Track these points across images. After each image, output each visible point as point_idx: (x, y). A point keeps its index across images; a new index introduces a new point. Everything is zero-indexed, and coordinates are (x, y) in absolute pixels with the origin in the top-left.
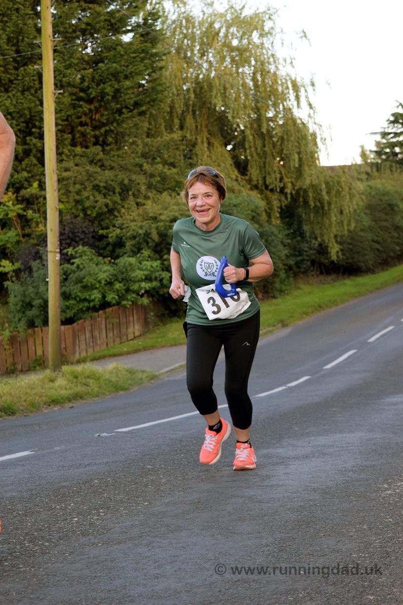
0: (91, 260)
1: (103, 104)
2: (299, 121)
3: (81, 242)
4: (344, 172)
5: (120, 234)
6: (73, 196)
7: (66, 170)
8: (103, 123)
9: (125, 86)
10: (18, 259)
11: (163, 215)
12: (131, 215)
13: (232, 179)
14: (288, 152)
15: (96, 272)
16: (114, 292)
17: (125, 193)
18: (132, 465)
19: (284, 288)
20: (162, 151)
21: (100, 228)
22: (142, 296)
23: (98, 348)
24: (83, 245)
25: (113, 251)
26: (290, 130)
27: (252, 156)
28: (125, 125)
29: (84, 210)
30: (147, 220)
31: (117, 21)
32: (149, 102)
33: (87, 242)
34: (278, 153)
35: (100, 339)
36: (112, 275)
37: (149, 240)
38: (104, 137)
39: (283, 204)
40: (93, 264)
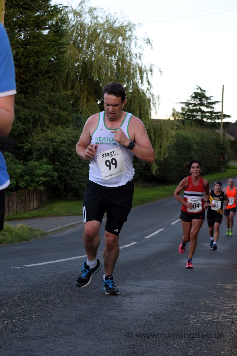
0: (12, 161)
1: (27, 69)
2: (141, 91)
4: (164, 124)
5: (30, 147)
8: (27, 81)
9: (42, 60)
11: (57, 138)
12: (38, 137)
14: (133, 109)
15: (15, 168)
16: (24, 181)
17: (36, 123)
18: (37, 289)
20: (60, 101)
21: (19, 142)
22: (40, 185)
23: (11, 213)
24: (7, 152)
25: (25, 157)
26: (136, 96)
28: (39, 83)
30: (47, 140)
31: (41, 22)
32: (55, 71)
33: (10, 150)
34: (127, 109)
35: (13, 208)
36: (23, 171)
37: (48, 153)
38: (26, 89)
40: (13, 163)
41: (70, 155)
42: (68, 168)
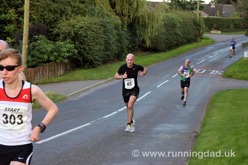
3: (41, 34)
5: (58, 31)
6: (40, 13)
7: (38, 1)
10: (14, 38)
11: (77, 25)
12: (64, 24)
13: (108, 10)
14: (132, 1)
15: (47, 47)
16: (53, 56)
17: (62, 13)
21: (50, 27)
22: (65, 58)
23: (45, 79)
24: (42, 35)
25: (55, 38)
27: (117, 1)
29: (44, 19)
30: (70, 26)
33: (44, 33)
34: (129, 1)
35: (46, 75)
36: (52, 49)
37: (70, 35)
39: (129, 22)
40: (45, 43)
41: (86, 37)
42: (85, 46)
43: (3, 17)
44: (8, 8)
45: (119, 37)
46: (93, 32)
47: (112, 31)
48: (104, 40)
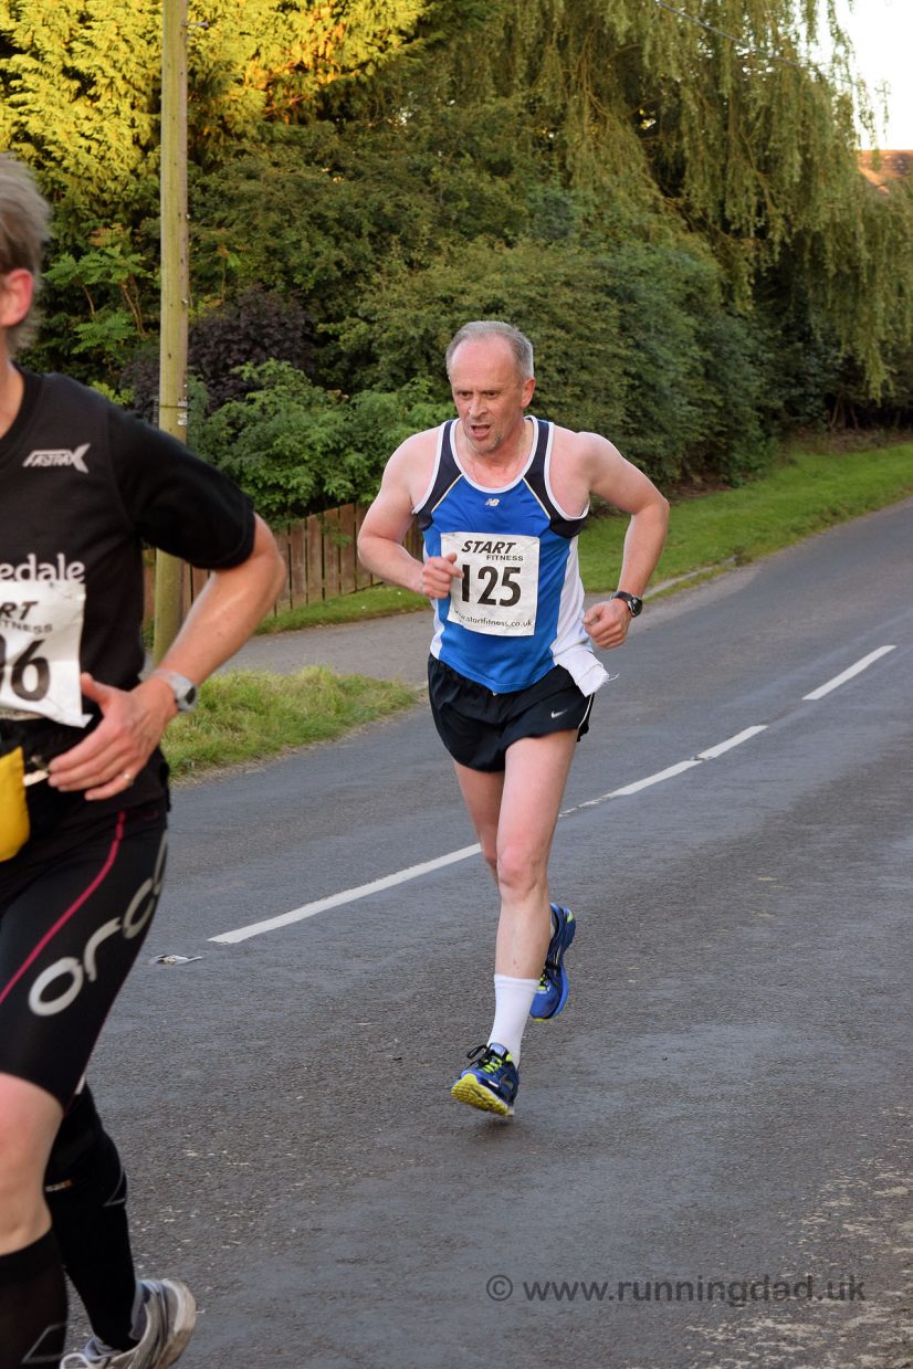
0: (293, 395)
1: (343, 20)
2: (813, 74)
3: (277, 349)
5: (365, 334)
6: (265, 239)
7: (251, 176)
8: (343, 68)
10: (131, 381)
11: (469, 294)
12: (395, 290)
13: (644, 203)
14: (778, 145)
15: (306, 424)
16: (344, 472)
17: (386, 234)
19: (754, 460)
20: (477, 138)
21: (323, 316)
23: (303, 601)
24: (278, 358)
25: (352, 371)
26: (787, 94)
27: (694, 149)
29: (287, 272)
30: (430, 304)
32: (452, 20)
33: (291, 348)
34: (757, 145)
35: (307, 580)
36: (335, 431)
37: (432, 352)
38: (343, 99)
39: (764, 267)
40: (298, 403)
43: (67, 274)
44: (88, 220)
45: (708, 355)
46: (562, 327)
47: (667, 321)
48: (626, 373)
